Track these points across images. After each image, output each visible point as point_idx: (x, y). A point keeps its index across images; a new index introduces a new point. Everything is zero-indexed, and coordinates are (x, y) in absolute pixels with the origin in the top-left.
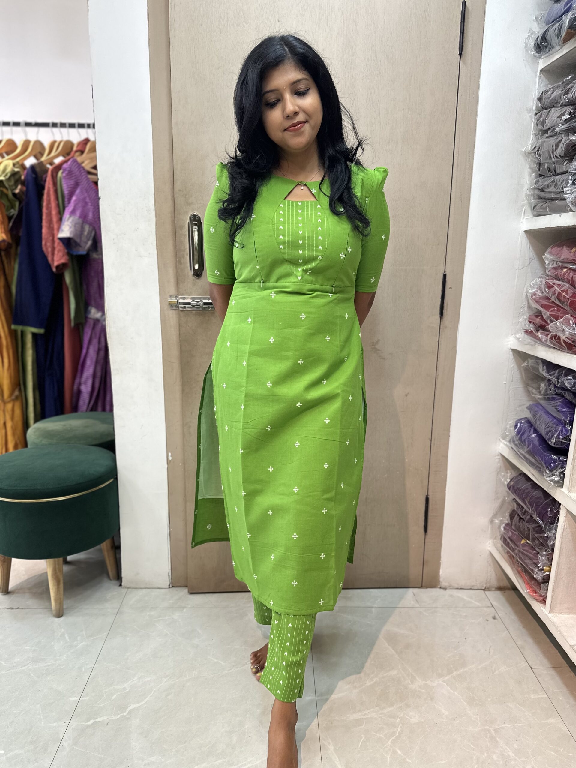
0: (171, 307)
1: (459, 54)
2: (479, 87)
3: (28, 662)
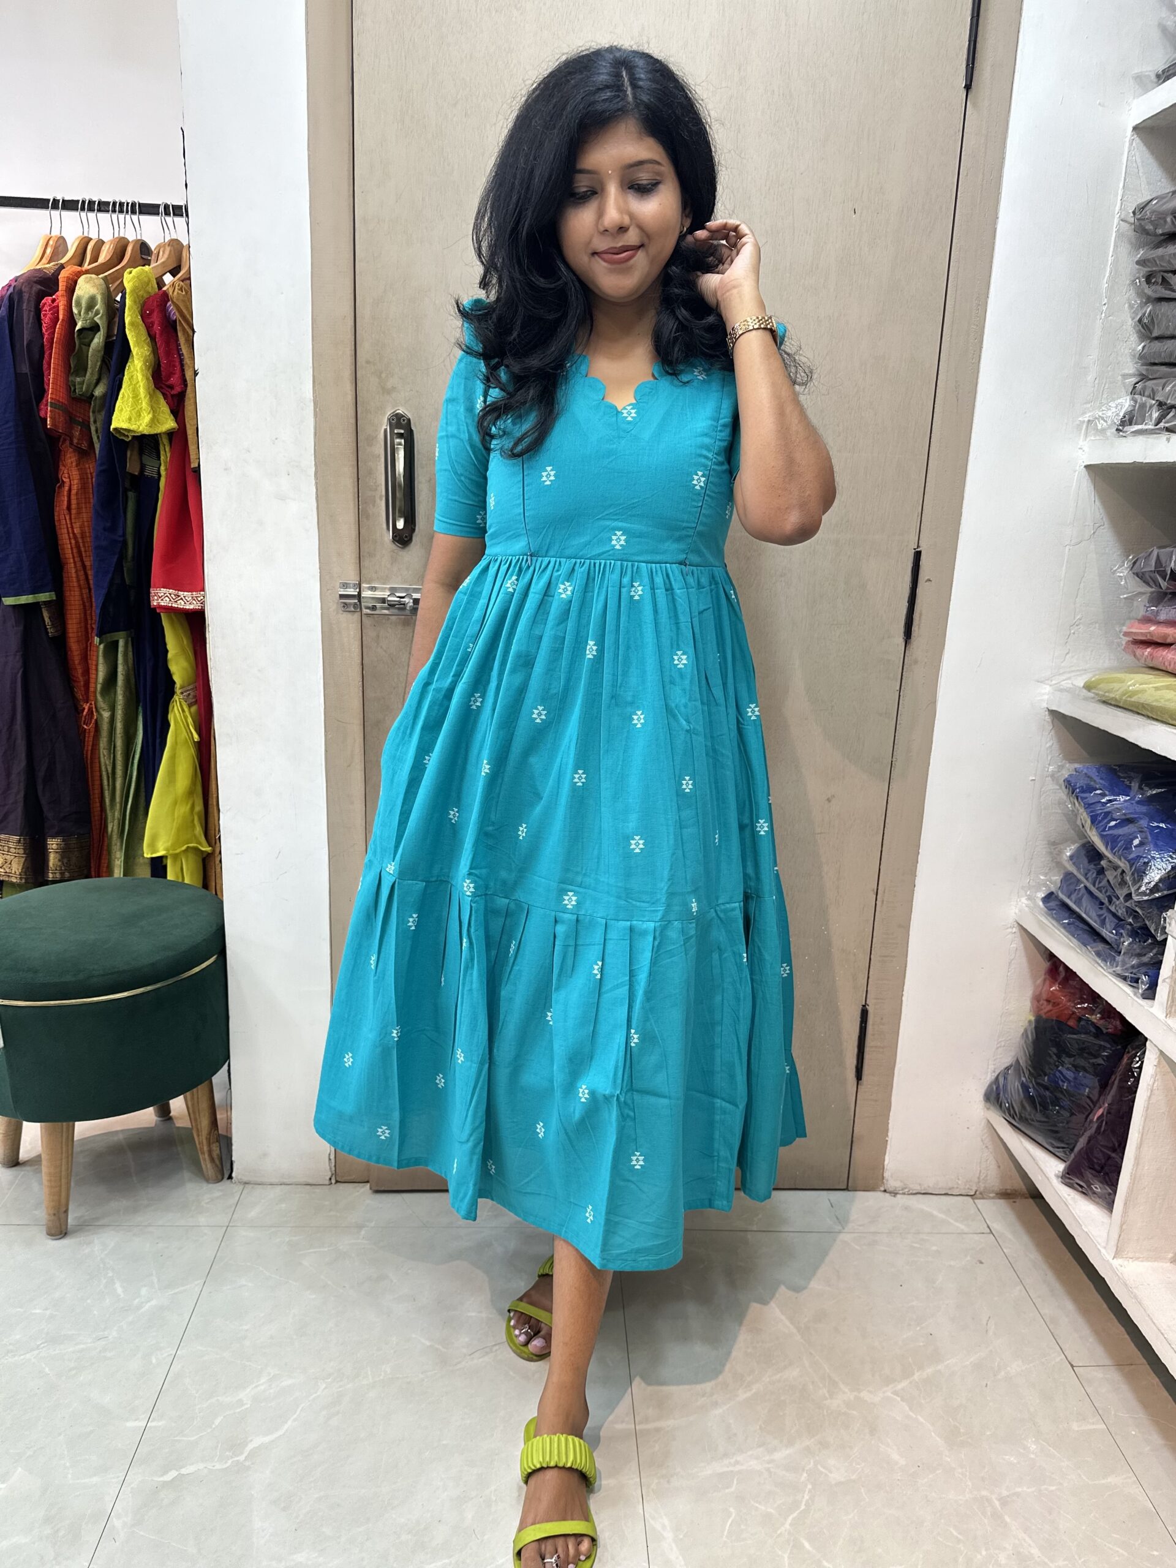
0: (344, 607)
1: (965, 86)
2: (1004, 158)
3: (38, 1343)
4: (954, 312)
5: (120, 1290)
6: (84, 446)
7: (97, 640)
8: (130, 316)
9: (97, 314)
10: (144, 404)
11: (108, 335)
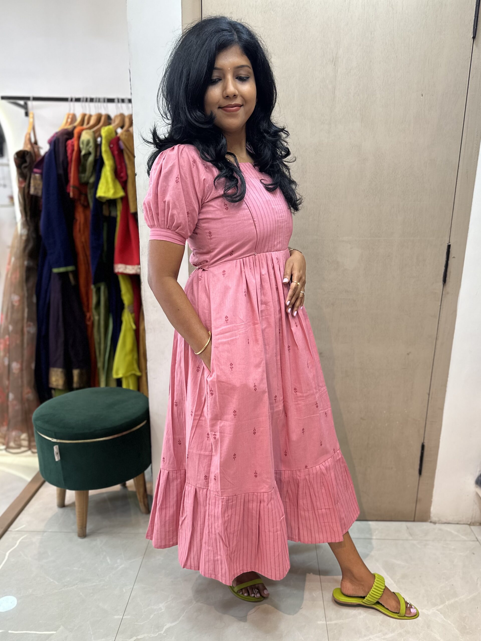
1: (472, 38)
3: (77, 582)
4: (466, 139)
5: (109, 561)
6: (86, 204)
7: (92, 287)
8: (104, 148)
9: (90, 147)
10: (111, 185)
11: (96, 156)
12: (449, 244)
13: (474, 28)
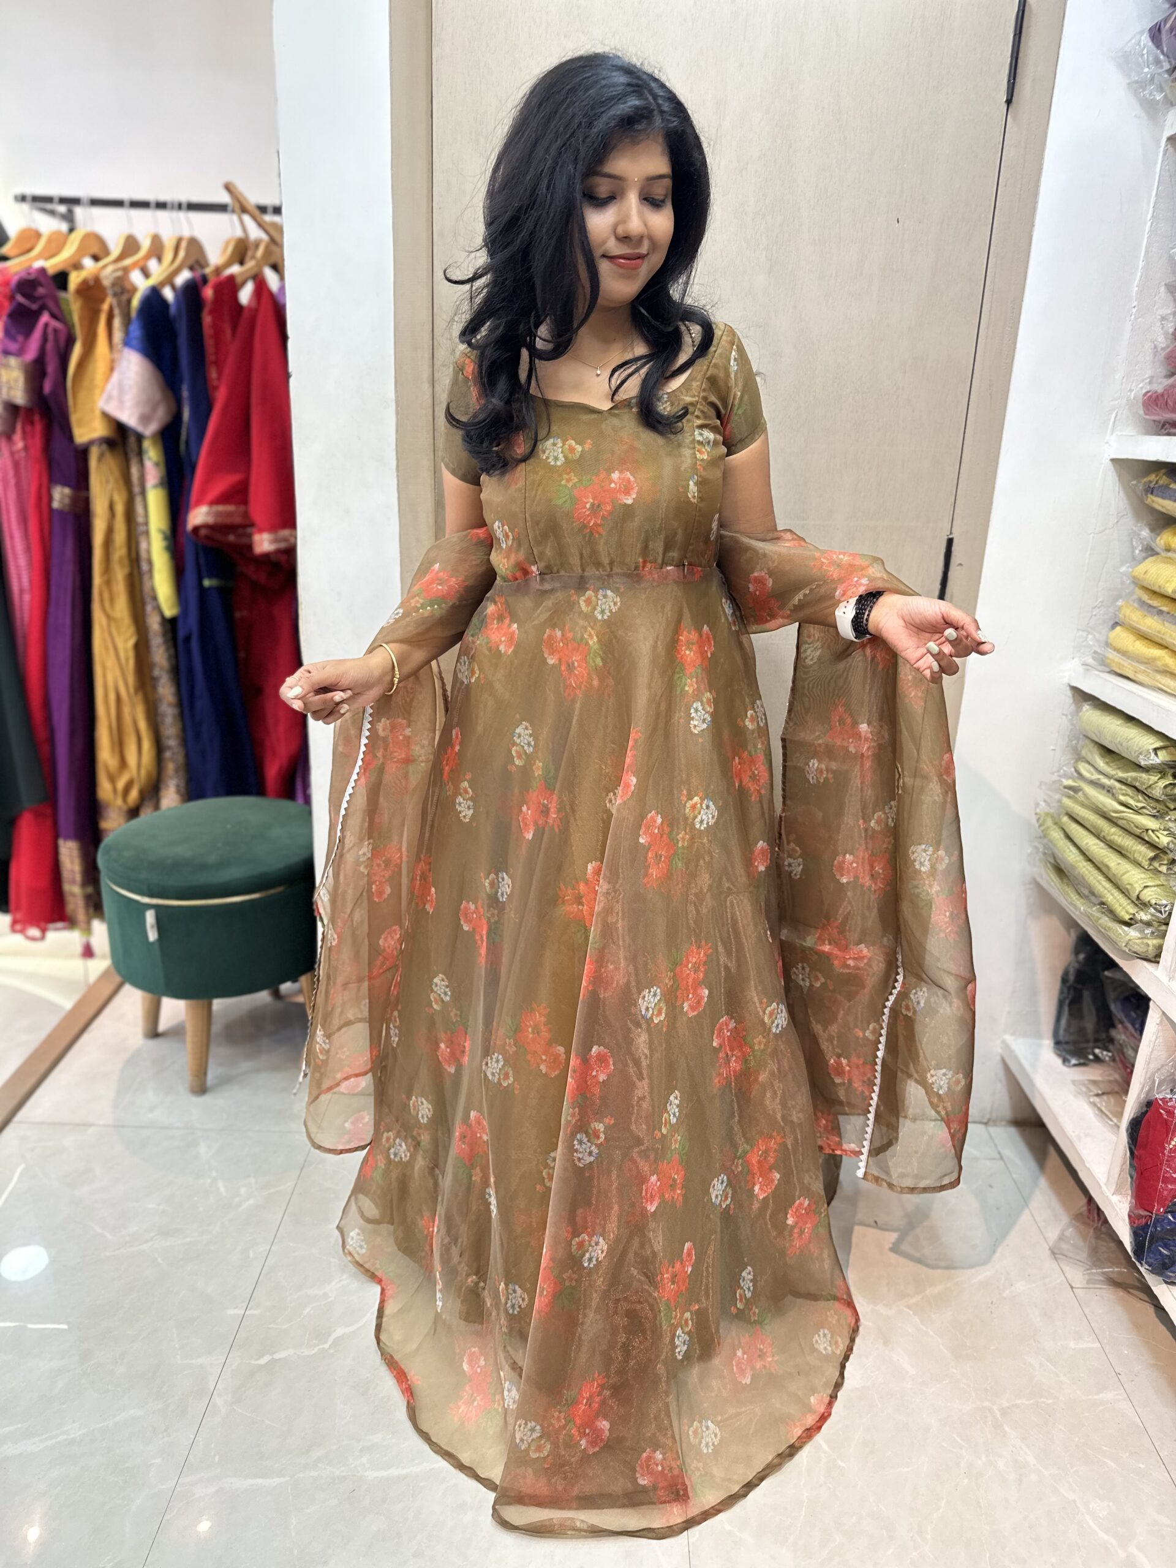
1: (1005, 101)
2: (1041, 169)
3: (152, 1235)
4: (990, 315)
5: (222, 1189)
12: (951, 536)
13: (1009, 81)
